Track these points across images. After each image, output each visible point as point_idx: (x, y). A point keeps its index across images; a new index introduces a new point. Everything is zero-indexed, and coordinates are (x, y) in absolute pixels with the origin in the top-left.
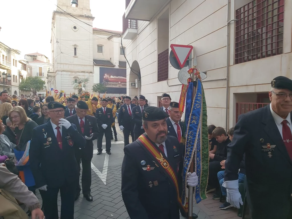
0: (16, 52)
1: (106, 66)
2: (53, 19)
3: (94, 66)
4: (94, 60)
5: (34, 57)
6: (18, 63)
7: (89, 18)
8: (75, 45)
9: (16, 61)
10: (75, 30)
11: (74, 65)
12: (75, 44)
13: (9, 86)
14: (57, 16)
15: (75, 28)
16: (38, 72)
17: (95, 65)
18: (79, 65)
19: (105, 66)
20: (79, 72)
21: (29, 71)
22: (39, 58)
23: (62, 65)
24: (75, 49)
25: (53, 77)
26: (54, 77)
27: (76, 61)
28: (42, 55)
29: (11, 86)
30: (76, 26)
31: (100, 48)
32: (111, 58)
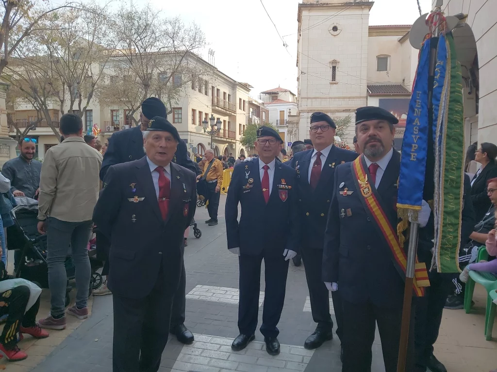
0: (246, 87)
1: (393, 95)
2: (299, 20)
3: (368, 97)
4: (368, 86)
5: (273, 95)
6: (247, 105)
7: (361, 5)
8: (334, 62)
9: (244, 101)
10: (335, 33)
11: (331, 98)
12: (333, 59)
13: (233, 141)
14: (305, 13)
15: (335, 29)
16: (279, 118)
17: (371, 96)
18: (339, 98)
19: (390, 95)
20: (338, 111)
21: (264, 118)
22: (281, 96)
23: (309, 100)
24: (334, 68)
25: (296, 125)
26: (297, 123)
27: (334, 91)
28: (286, 91)
29: (235, 141)
30: (337, 25)
31: (382, 62)
32: (404, 80)
